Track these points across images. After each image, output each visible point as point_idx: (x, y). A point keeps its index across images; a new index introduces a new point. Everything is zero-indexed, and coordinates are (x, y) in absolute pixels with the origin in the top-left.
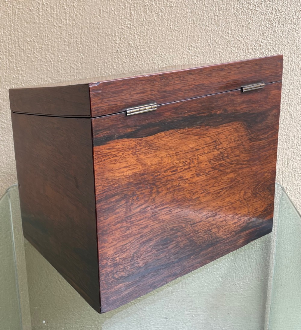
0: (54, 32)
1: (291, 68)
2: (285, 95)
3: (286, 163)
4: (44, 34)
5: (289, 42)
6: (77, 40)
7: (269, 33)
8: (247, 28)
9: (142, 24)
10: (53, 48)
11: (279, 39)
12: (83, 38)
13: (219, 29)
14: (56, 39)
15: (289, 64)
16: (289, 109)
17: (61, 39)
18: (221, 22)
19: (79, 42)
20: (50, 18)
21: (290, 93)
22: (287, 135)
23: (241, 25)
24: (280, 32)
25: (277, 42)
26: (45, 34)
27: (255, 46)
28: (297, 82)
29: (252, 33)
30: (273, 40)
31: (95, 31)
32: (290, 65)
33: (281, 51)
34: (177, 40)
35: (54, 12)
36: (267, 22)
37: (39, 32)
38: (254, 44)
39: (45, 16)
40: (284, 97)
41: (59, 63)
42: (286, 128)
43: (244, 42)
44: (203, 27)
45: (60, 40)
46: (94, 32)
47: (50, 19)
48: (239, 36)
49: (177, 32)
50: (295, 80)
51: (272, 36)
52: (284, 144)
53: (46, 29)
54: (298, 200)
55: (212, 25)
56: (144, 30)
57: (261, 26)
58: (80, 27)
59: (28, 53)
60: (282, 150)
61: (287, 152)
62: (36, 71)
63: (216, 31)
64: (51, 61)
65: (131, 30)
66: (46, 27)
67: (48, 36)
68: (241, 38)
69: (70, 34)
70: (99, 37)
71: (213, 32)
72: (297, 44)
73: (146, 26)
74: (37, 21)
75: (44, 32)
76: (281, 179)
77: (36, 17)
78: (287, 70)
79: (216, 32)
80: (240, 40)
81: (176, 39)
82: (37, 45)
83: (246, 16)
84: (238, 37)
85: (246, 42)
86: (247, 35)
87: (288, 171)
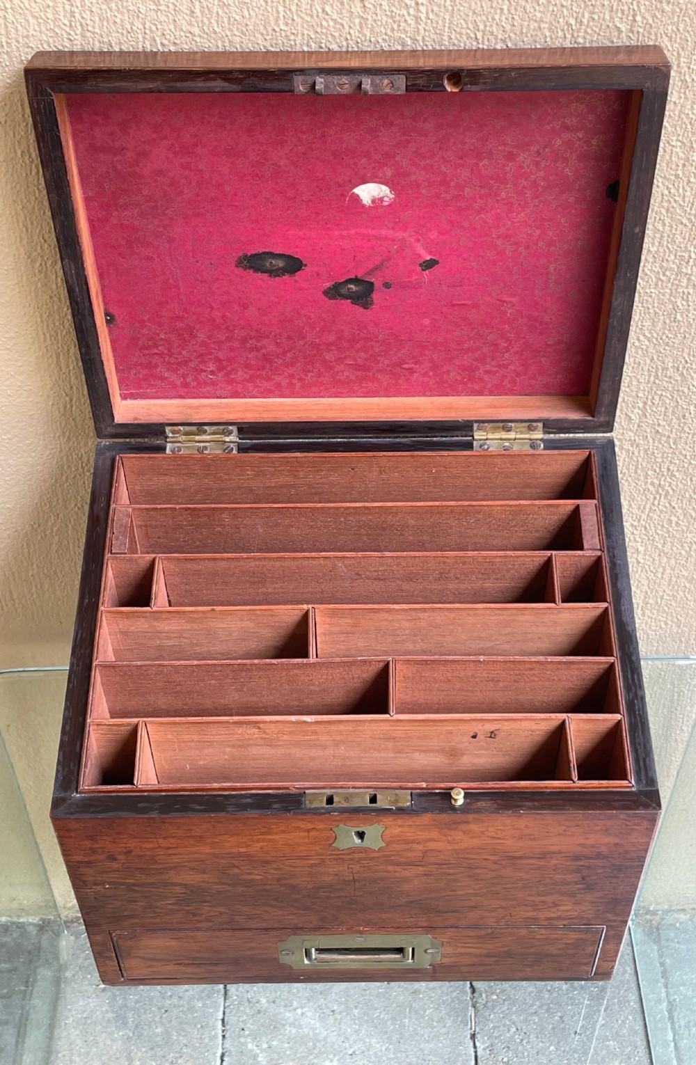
8: (669, 318)
23: (651, 311)
27: (686, 362)
29: (682, 331)
38: (686, 356)
43: (654, 352)
48: (642, 338)
68: (647, 343)
80: (644, 347)
83: (668, 291)
84: (639, 340)
85: (662, 351)
86: (667, 337)
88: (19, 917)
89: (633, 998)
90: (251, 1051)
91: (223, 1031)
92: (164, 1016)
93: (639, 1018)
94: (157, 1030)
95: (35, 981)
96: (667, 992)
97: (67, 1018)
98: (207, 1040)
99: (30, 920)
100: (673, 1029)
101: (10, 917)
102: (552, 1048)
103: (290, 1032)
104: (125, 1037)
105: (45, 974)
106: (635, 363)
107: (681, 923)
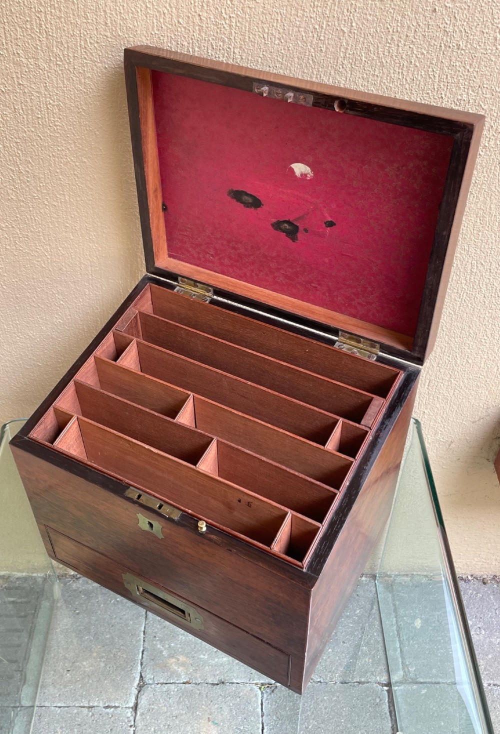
0: (45, 213)
3: (427, 384)
6: (87, 225)
10: (46, 237)
12: (96, 222)
14: (50, 224)
17: (58, 224)
20: (35, 193)
26: (30, 216)
28: (458, 283)
35: (41, 185)
37: (19, 214)
39: (26, 190)
41: (61, 258)
45: (57, 225)
47: (35, 195)
50: (454, 281)
53: (31, 209)
54: (439, 425)
59: (6, 244)
62: (23, 269)
64: (46, 254)
66: (31, 206)
67: (35, 220)
69: (73, 216)
72: (464, 232)
74: (13, 197)
75: (27, 213)
77: (11, 191)
82: (19, 232)
87: (428, 393)
88: (32, 573)
89: (377, 623)
90: (160, 649)
91: (144, 638)
92: (111, 628)
93: (380, 634)
94: (107, 636)
95: (40, 608)
96: (397, 621)
97: (57, 629)
98: (134, 642)
99: (39, 575)
100: (400, 641)
101: (28, 573)
102: (330, 650)
103: (181, 639)
104: (89, 640)
105: (45, 604)
107: (405, 582)
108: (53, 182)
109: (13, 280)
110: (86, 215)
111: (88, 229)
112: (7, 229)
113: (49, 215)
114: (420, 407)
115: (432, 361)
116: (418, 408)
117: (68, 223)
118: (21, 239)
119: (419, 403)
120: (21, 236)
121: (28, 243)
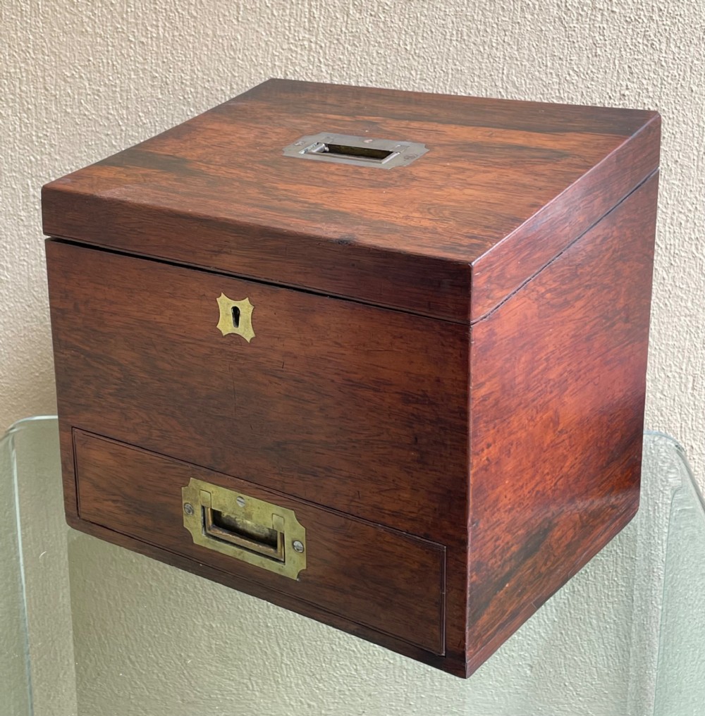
0: (128, 55)
1: (698, 151)
2: (685, 218)
3: (690, 385)
4: (105, 61)
5: (695, 88)
6: (183, 75)
7: (646, 67)
8: (591, 53)
9: (338, 40)
10: (124, 94)
11: (670, 81)
12: (196, 72)
13: (522, 55)
14: (132, 73)
15: (695, 142)
16: (695, 252)
17: (143, 73)
18: (527, 38)
19: (186, 80)
20: (119, 23)
21: (698, 213)
22: (691, 316)
23: (577, 46)
24: (672, 63)
25: (664, 90)
26: (107, 59)
27: (610, 98)
29: (603, 66)
30: (655, 83)
31: (226, 55)
32: (696, 145)
33: (674, 111)
34: (421, 79)
35: (129, 10)
36: (641, 41)
37: (93, 55)
38: (609, 92)
39: (107, 18)
40: (683, 222)
41: (140, 130)
42: (688, 297)
43: (583, 86)
44: (484, 49)
45: (141, 75)
46: (224, 56)
47: (119, 26)
48: (571, 72)
49: (421, 61)
51: (652, 74)
52: (685, 339)
53: (110, 48)
55: (506, 46)
56: (343, 54)
57: (625, 50)
58: (191, 46)
59: (66, 105)
60: (679, 351)
61: (691, 356)
62: (84, 148)
63: (517, 60)
64: (121, 124)
65: (312, 53)
66: (110, 44)
67: (113, 65)
68: (576, 78)
69: (165, 60)
70: (234, 70)
71: (509, 61)
73: (346, 45)
74: (88, 29)
75: (103, 54)
76: (678, 425)
77: (87, 20)
78: (689, 158)
79: (515, 62)
80: (574, 81)
81: (419, 76)
82: (88, 86)
83: (588, 26)
84: (569, 74)
85: (590, 86)
86: (592, 72)
87: (694, 404)
106: (568, 99)
108: (145, 6)
109: (67, 168)
110: (184, 59)
111: (184, 81)
112: (72, 80)
113: (132, 58)
114: (683, 436)
115: (693, 336)
116: (681, 437)
117: (157, 72)
118: (89, 97)
119: (681, 427)
120: (89, 93)
121: (98, 104)
